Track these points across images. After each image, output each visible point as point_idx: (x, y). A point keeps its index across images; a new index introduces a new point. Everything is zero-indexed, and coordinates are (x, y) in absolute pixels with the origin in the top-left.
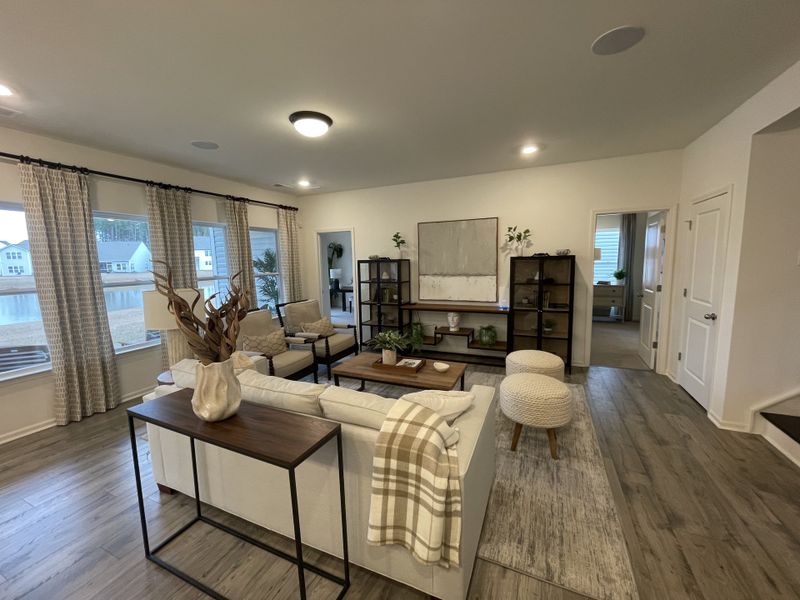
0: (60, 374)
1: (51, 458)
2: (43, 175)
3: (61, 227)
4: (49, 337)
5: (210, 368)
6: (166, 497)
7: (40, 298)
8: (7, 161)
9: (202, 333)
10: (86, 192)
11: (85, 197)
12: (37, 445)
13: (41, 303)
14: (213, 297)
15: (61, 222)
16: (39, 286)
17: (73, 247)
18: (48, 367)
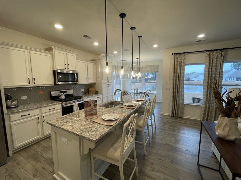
0: (203, 107)
1: (194, 126)
2: (211, 54)
3: (213, 68)
4: (203, 97)
5: (223, 118)
6: (213, 156)
7: (204, 87)
8: (201, 53)
9: (224, 104)
10: (223, 56)
11: (222, 57)
12: (194, 122)
13: (203, 88)
14: (231, 92)
15: (214, 66)
16: (204, 84)
17: (215, 73)
18: (201, 105)
